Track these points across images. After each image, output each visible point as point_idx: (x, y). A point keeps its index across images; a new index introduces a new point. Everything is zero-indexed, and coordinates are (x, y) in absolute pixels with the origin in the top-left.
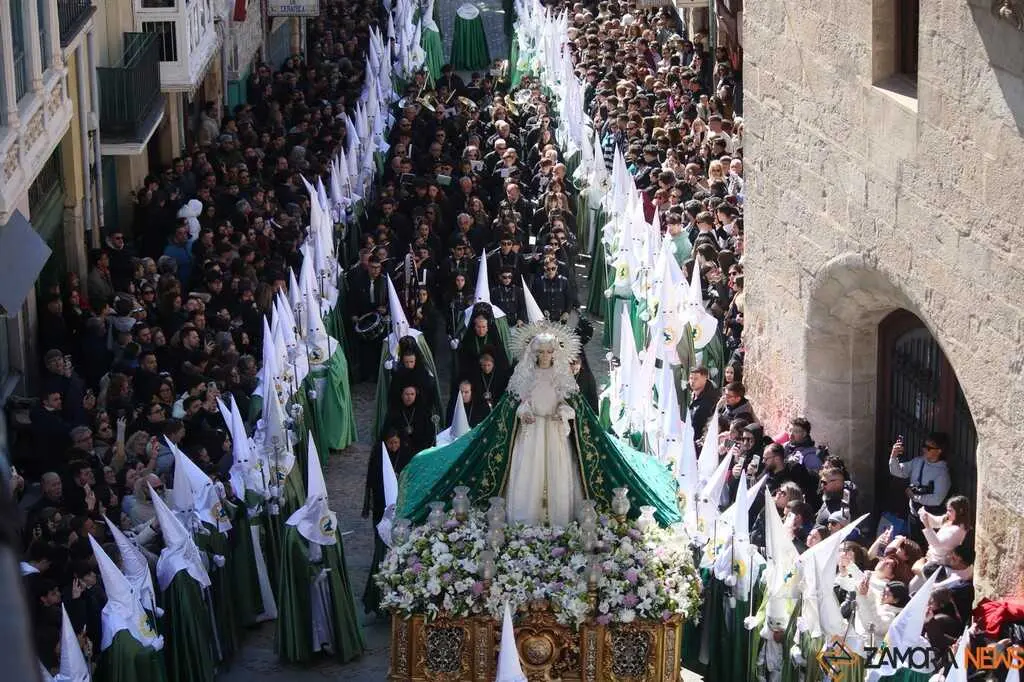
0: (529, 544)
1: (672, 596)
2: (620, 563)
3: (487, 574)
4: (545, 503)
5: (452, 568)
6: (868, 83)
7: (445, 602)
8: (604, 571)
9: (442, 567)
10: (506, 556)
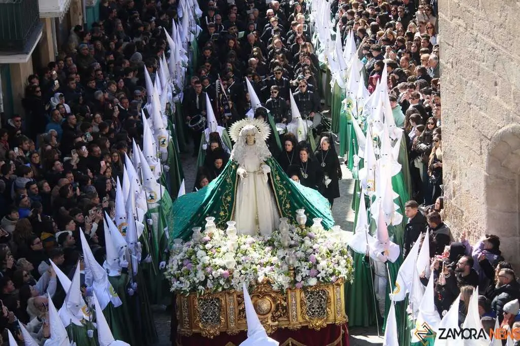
0: (252, 246)
1: (337, 268)
2: (305, 252)
3: (230, 266)
4: (257, 222)
5: (210, 264)
7: (208, 285)
8: (297, 258)
9: (204, 264)
10: (240, 254)
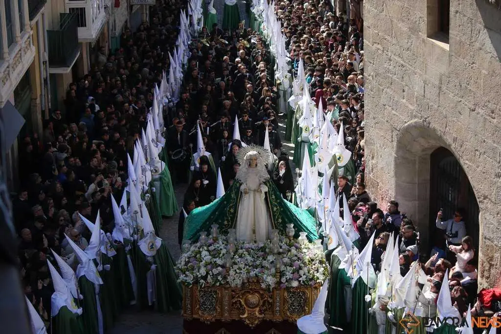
0: (247, 250)
1: (315, 275)
2: (290, 259)
3: (228, 265)
4: (254, 232)
5: (211, 262)
6: (425, 36)
7: (208, 279)
8: (283, 263)
9: (206, 262)
10: (237, 257)
